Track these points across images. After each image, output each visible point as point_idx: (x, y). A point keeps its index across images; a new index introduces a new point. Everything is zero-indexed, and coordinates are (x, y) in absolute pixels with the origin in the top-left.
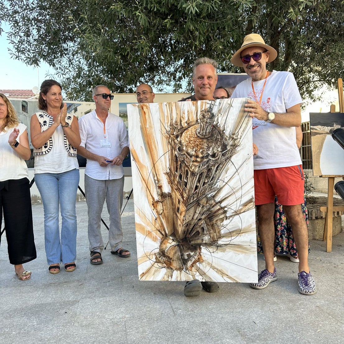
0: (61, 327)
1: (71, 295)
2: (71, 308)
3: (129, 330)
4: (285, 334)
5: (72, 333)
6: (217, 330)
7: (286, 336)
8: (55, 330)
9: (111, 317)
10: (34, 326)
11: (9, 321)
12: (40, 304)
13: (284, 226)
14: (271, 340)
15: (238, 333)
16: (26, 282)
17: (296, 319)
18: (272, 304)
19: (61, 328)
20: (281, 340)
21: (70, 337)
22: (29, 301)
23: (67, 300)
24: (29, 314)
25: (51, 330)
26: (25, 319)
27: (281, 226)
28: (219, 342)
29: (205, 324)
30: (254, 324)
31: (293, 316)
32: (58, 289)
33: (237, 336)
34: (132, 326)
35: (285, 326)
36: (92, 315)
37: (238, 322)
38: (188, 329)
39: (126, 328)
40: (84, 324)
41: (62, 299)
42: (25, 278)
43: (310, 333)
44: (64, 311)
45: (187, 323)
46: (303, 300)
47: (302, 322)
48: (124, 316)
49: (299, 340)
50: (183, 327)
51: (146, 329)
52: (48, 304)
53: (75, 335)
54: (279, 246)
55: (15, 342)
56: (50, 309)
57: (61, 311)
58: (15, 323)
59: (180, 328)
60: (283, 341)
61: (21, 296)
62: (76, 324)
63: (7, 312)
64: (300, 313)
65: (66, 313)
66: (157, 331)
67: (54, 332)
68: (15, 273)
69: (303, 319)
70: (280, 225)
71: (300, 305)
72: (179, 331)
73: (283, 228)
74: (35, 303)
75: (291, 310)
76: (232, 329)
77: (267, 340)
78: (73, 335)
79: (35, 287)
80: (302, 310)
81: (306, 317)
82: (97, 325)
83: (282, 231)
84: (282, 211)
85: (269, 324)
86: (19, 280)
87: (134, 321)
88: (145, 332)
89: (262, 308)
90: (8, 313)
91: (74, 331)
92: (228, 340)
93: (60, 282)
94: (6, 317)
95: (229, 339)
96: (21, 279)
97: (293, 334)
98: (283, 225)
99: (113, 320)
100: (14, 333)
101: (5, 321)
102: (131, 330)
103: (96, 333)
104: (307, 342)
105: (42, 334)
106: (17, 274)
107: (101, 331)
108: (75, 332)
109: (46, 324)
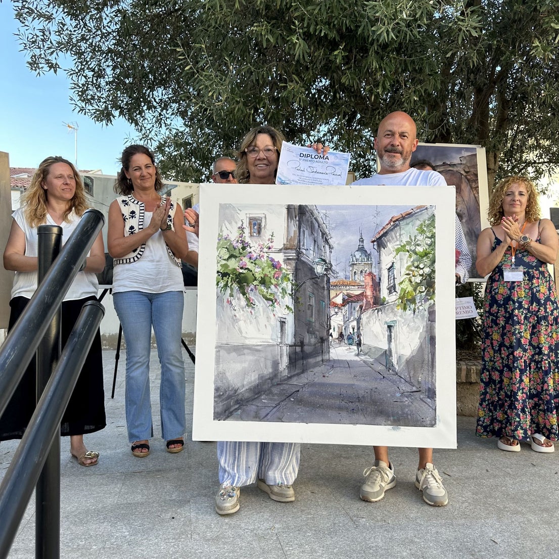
0: (171, 541)
1: (173, 492)
2: (179, 510)
3: (287, 548)
5: (193, 550)
8: (163, 546)
9: (251, 527)
10: (125, 537)
12: (126, 504)
16: (92, 468)
18: (515, 514)
22: (106, 498)
23: (168, 498)
24: (112, 519)
25: (156, 544)
26: (106, 527)
29: (412, 542)
30: (494, 543)
32: (148, 482)
34: (291, 541)
36: (218, 523)
37: (465, 540)
38: (385, 549)
39: (282, 544)
40: (208, 537)
41: (161, 498)
42: (89, 461)
44: (169, 515)
45: (382, 540)
48: (271, 525)
50: (376, 546)
51: (316, 547)
52: (138, 504)
53: (199, 554)
56: (145, 511)
57: (164, 515)
58: (92, 533)
59: (373, 547)
61: (90, 490)
62: (195, 536)
63: (73, 514)
65: (173, 518)
66: (335, 551)
68: (70, 455)
72: (371, 551)
74: (116, 502)
78: (195, 553)
79: (108, 477)
82: (231, 539)
85: (518, 545)
86: (79, 466)
87: (291, 534)
88: (316, 553)
89: (499, 519)
90: (75, 516)
91: (195, 547)
94: (73, 522)
96: (83, 464)
99: (255, 532)
100: (94, 547)
101: (74, 528)
102: (291, 548)
103: (233, 552)
106: (74, 457)
107: (241, 549)
108: (198, 549)
109: (144, 535)
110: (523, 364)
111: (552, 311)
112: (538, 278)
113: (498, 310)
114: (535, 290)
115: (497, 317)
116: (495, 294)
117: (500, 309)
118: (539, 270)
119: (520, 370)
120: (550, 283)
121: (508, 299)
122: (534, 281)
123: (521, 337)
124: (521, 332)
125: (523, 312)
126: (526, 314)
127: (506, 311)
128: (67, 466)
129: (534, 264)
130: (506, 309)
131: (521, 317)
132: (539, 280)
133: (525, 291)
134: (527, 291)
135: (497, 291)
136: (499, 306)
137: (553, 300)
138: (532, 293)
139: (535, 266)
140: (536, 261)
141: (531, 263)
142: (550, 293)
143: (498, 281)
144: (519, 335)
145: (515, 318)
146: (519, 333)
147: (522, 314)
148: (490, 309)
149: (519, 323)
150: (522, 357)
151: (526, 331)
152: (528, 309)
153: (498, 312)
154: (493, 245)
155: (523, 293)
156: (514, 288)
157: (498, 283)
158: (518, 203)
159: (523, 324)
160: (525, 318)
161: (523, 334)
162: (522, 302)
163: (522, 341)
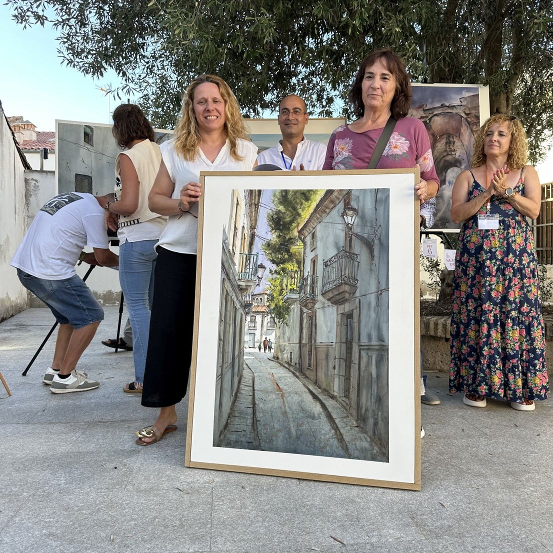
0: (103, 490)
1: (128, 442)
2: (125, 461)
3: (217, 503)
4: (498, 528)
5: (120, 501)
6: (372, 513)
7: (499, 531)
8: (93, 495)
9: (190, 480)
10: (60, 485)
11: (22, 475)
12: (77, 452)
14: (471, 537)
15: (410, 520)
17: (520, 503)
18: (476, 476)
19: (103, 492)
20: (490, 538)
21: (116, 507)
22: (60, 446)
23: (120, 447)
24: (56, 467)
25: (87, 493)
26: (47, 474)
27: (490, 348)
28: (374, 534)
29: (353, 501)
30: (441, 507)
31: (514, 498)
33: (408, 525)
34: (224, 497)
35: (499, 515)
36: (158, 475)
37: (411, 502)
38: (320, 508)
39: (213, 498)
40: (142, 489)
41: (113, 447)
43: (545, 530)
44: (114, 465)
45: (320, 499)
46: (533, 473)
47: (531, 510)
48: (212, 479)
49: (524, 540)
50: (312, 504)
51: (248, 503)
52: (88, 453)
53: (125, 505)
54: (484, 383)
55: (25, 509)
56: (91, 460)
57: (108, 464)
58: (29, 480)
59: (308, 505)
60: (494, 540)
61: (48, 437)
62: (130, 487)
63: (20, 461)
64: (528, 494)
65: (116, 468)
66: (266, 508)
67: (91, 497)
69: (533, 505)
70: (488, 346)
71: (528, 480)
72: (305, 510)
73: (493, 352)
74: (67, 450)
75: (510, 487)
76: (400, 513)
77: (464, 536)
78: (122, 504)
79: (72, 426)
80: (532, 489)
81: (539, 502)
82: (164, 491)
84: (492, 322)
85: (468, 509)
87: (228, 489)
88: (245, 508)
89: (457, 482)
90: (22, 462)
91: (124, 498)
92: (391, 532)
93: (114, 420)
94: (17, 468)
95: (394, 529)
97: (514, 529)
99: (192, 485)
100: (25, 494)
101: (14, 475)
102: (221, 503)
103: (160, 504)
104: (539, 544)
105: (70, 499)
107: (169, 501)
108: (126, 500)
109: (79, 484)
110: (492, 318)
111: (529, 263)
112: (514, 228)
113: (469, 259)
114: (511, 240)
115: (467, 267)
116: (467, 242)
117: (471, 258)
118: (515, 220)
119: (488, 324)
120: (527, 234)
121: (480, 248)
122: (510, 231)
123: (491, 290)
124: (492, 285)
125: (495, 263)
126: (499, 265)
127: (477, 261)
128: (37, 413)
129: (511, 212)
130: (477, 258)
131: (492, 268)
132: (515, 230)
133: (499, 241)
134: (501, 240)
135: (469, 239)
136: (470, 255)
137: (529, 251)
138: (508, 244)
139: (512, 215)
140: (512, 209)
141: (507, 211)
142: (526, 244)
143: (470, 228)
144: (489, 288)
145: (486, 269)
146: (489, 285)
147: (494, 266)
148: (461, 258)
149: (490, 274)
150: (492, 311)
151: (498, 283)
152: (502, 260)
153: (468, 262)
154: (471, 189)
155: (497, 242)
156: (487, 237)
157: (471, 230)
158: (496, 144)
159: (495, 276)
160: (498, 270)
161: (493, 287)
162: (495, 252)
163: (493, 294)
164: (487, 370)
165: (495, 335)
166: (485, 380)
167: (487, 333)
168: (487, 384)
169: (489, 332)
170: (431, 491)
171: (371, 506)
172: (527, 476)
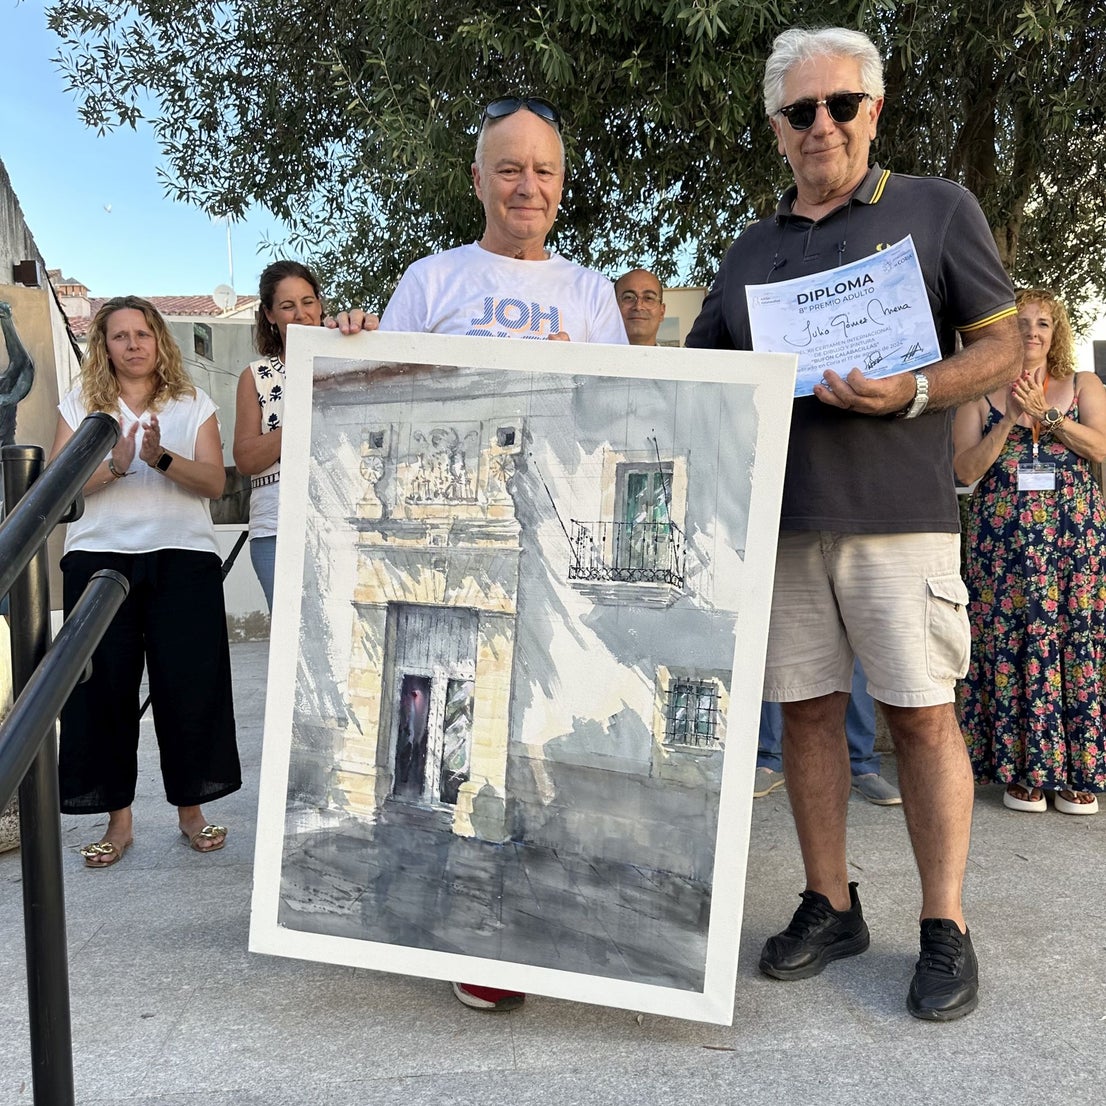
4: (996, 1022)
6: (782, 1004)
7: (999, 1027)
13: (1055, 703)
17: (1037, 981)
20: (982, 1038)
27: (1046, 702)
28: (787, 1036)
31: (1026, 973)
33: (843, 1021)
42: (208, 843)
43: (1077, 1023)
47: (1055, 992)
49: (1040, 1040)
54: (1039, 765)
55: (191, 1011)
60: (989, 1041)
64: (1050, 967)
67: (300, 989)
69: (1058, 984)
70: (1043, 698)
71: (1051, 943)
73: (1051, 708)
74: (239, 913)
75: (1020, 956)
77: (940, 1036)
80: (1057, 957)
81: (1070, 979)
83: (1050, 718)
84: (1046, 655)
92: (816, 1032)
95: (819, 1028)
96: (197, 848)
97: (1024, 1023)
98: (1050, 698)
104: (1066, 1046)
105: (264, 993)
110: (1047, 648)
111: (1097, 547)
112: (1071, 485)
113: (994, 546)
114: (1066, 507)
115: (991, 560)
116: (990, 516)
117: (997, 544)
118: (1073, 470)
119: (1040, 659)
120: (1092, 495)
121: (1013, 526)
122: (1065, 490)
123: (1041, 597)
125: (1043, 550)
126: (1050, 554)
127: (1008, 549)
129: (1063, 459)
130: (1008, 544)
131: (1039, 559)
132: (1074, 488)
133: (1047, 511)
134: (1051, 509)
135: (992, 510)
136: (996, 538)
137: (1099, 525)
138: (1062, 514)
139: (1066, 463)
140: (1066, 451)
141: (1057, 457)
142: (1092, 513)
143: (994, 491)
144: (1036, 594)
145: (1028, 562)
146: (1037, 590)
147: (1043, 555)
148: (978, 545)
149: (1037, 571)
150: (1045, 635)
151: (1051, 585)
152: (1055, 544)
153: (993, 551)
154: (986, 423)
155: (1044, 513)
156: (1024, 505)
157: (996, 495)
158: (1037, 340)
159: (1045, 573)
160: (1049, 561)
161: (1044, 592)
162: (1042, 531)
163: (1045, 605)
164: (1043, 742)
165: (1054, 678)
166: (1039, 760)
167: (1038, 676)
168: (1043, 767)
169: (1042, 672)
170: (882, 965)
171: (780, 991)
172: (1049, 937)
